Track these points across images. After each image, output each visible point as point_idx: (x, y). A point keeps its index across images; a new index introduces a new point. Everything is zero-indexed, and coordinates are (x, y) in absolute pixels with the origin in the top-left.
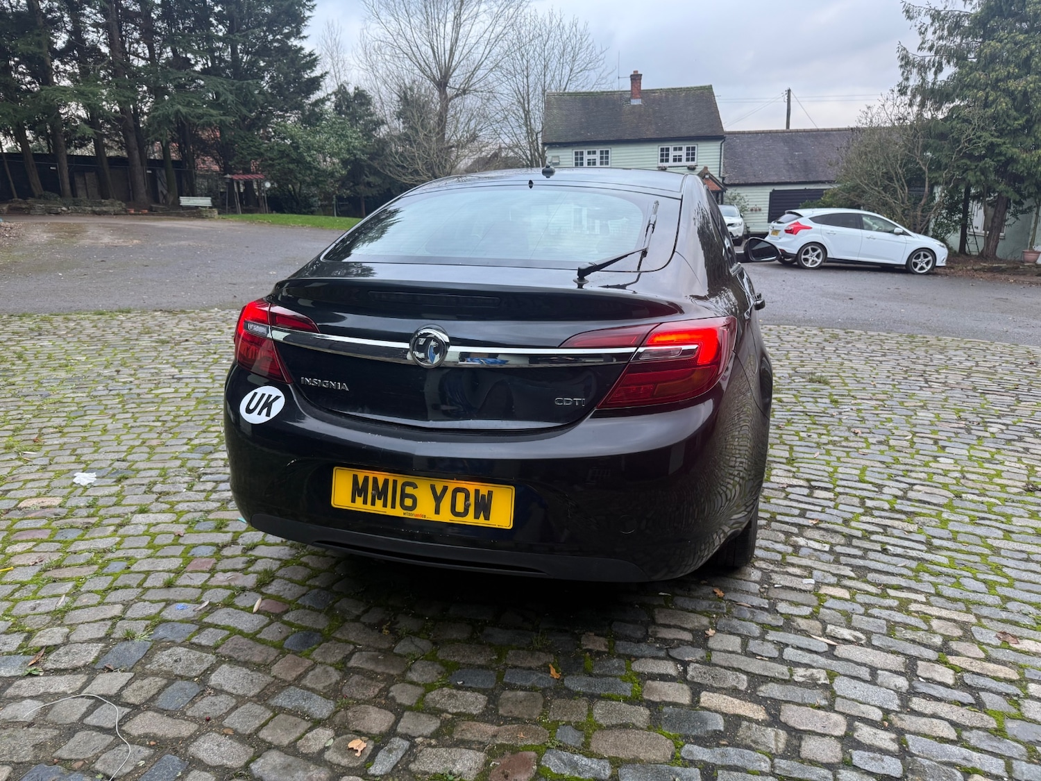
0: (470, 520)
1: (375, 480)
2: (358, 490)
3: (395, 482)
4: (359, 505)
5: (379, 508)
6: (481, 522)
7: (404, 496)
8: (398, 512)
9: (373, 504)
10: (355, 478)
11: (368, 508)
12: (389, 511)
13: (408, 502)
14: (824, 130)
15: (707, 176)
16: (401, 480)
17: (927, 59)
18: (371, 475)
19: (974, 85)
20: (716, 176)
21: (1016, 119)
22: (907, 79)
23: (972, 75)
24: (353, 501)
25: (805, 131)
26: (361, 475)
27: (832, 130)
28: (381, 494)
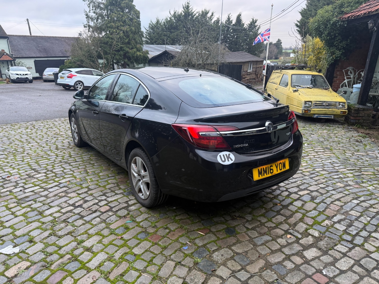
0: (283, 170)
1: (263, 168)
2: (260, 173)
3: (268, 167)
4: (261, 177)
5: (266, 176)
6: (285, 170)
7: (271, 170)
8: (270, 175)
9: (264, 175)
10: (259, 170)
11: (263, 177)
12: (268, 176)
13: (272, 171)
14: (48, 37)
15: (5, 54)
16: (269, 166)
17: (93, 16)
18: (262, 167)
19: (111, 27)
20: (9, 54)
21: (126, 39)
22: (89, 22)
23: (110, 24)
24: (259, 177)
25: (40, 37)
26: (260, 168)
27: (51, 37)
28: (265, 172)
